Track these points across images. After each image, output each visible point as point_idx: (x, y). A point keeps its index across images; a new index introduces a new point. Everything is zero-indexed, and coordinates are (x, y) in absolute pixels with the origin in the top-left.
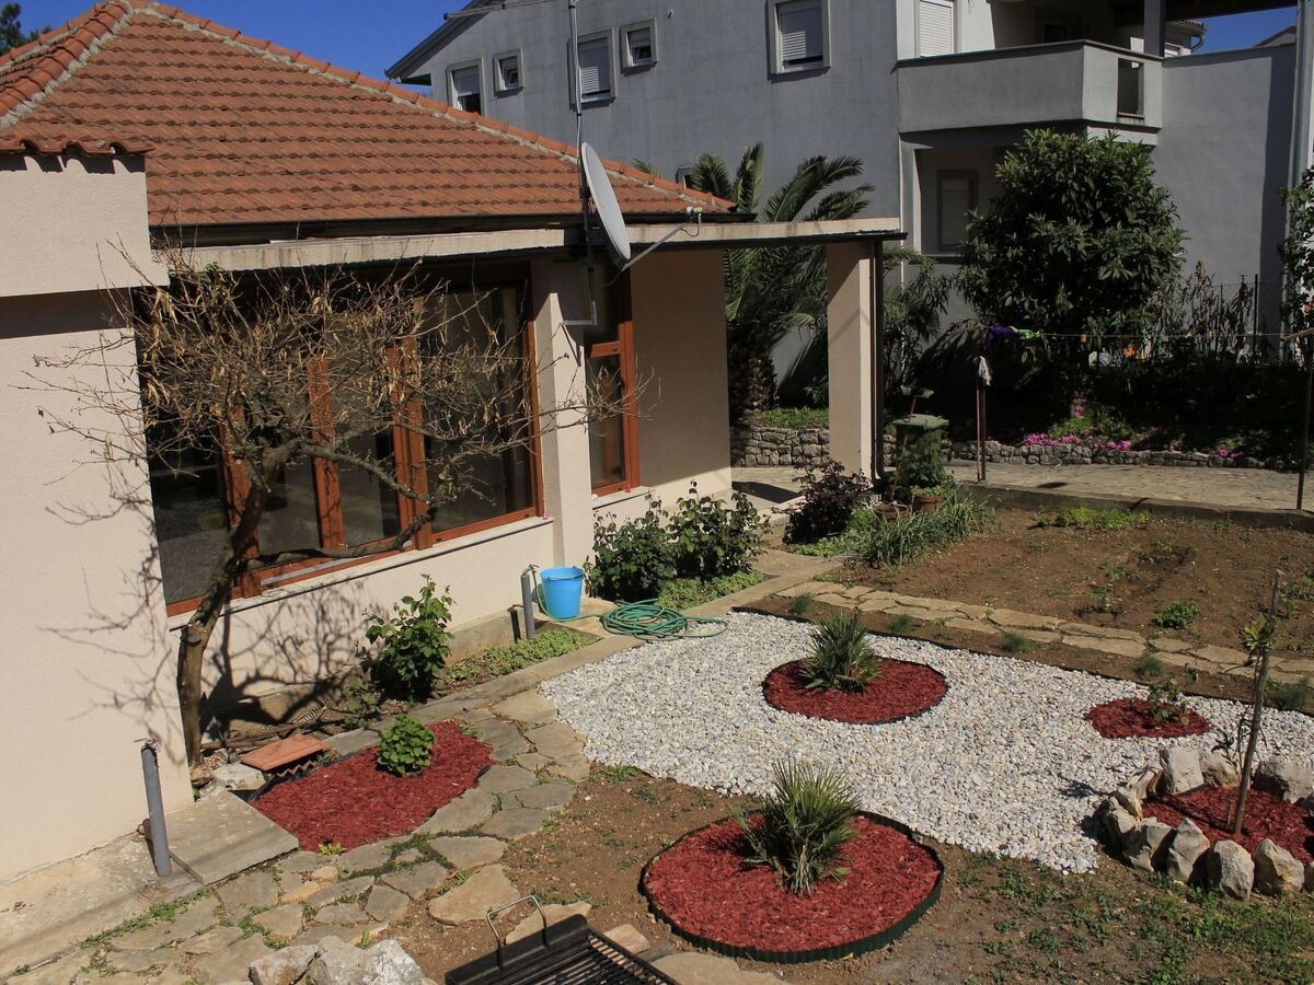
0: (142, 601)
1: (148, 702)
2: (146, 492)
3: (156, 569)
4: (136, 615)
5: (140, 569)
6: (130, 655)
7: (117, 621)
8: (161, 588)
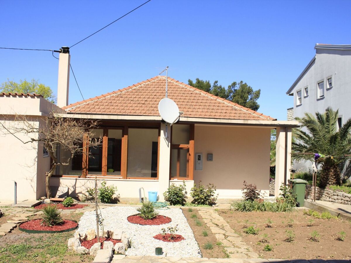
0: (34, 164)
1: (32, 181)
2: (37, 147)
3: (37, 160)
4: (32, 166)
5: (34, 159)
6: (30, 172)
7: (29, 166)
8: (37, 163)
